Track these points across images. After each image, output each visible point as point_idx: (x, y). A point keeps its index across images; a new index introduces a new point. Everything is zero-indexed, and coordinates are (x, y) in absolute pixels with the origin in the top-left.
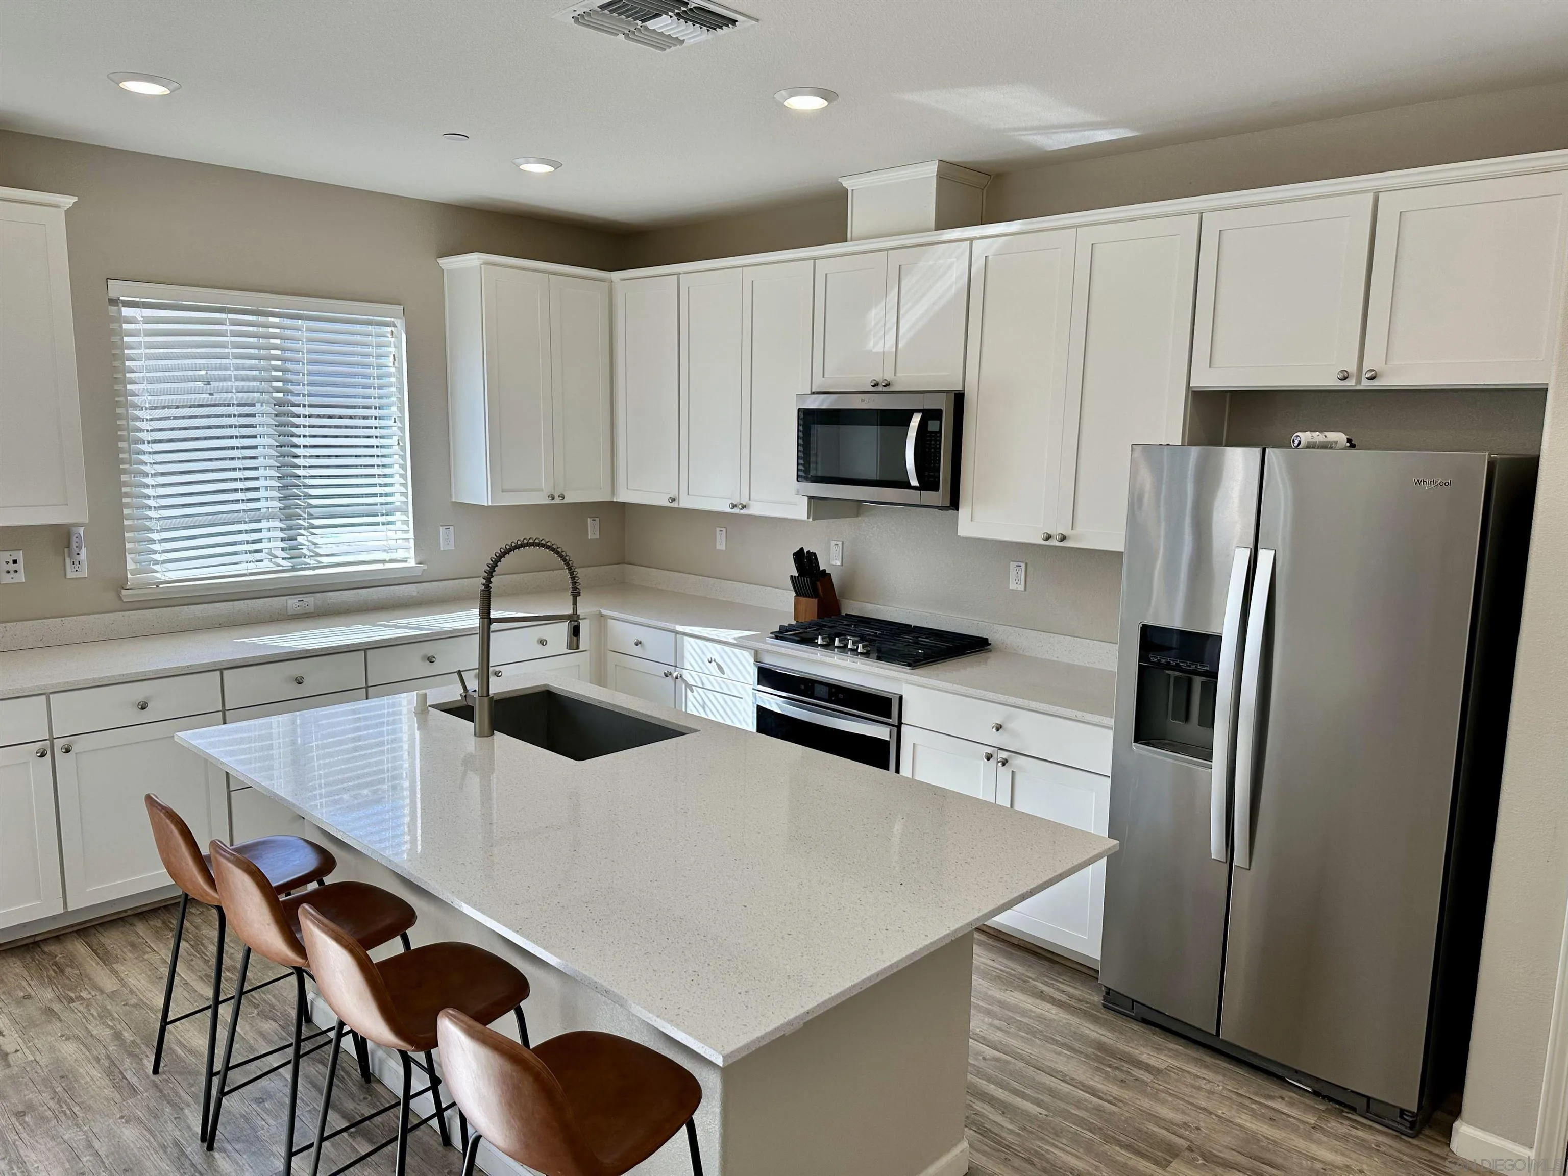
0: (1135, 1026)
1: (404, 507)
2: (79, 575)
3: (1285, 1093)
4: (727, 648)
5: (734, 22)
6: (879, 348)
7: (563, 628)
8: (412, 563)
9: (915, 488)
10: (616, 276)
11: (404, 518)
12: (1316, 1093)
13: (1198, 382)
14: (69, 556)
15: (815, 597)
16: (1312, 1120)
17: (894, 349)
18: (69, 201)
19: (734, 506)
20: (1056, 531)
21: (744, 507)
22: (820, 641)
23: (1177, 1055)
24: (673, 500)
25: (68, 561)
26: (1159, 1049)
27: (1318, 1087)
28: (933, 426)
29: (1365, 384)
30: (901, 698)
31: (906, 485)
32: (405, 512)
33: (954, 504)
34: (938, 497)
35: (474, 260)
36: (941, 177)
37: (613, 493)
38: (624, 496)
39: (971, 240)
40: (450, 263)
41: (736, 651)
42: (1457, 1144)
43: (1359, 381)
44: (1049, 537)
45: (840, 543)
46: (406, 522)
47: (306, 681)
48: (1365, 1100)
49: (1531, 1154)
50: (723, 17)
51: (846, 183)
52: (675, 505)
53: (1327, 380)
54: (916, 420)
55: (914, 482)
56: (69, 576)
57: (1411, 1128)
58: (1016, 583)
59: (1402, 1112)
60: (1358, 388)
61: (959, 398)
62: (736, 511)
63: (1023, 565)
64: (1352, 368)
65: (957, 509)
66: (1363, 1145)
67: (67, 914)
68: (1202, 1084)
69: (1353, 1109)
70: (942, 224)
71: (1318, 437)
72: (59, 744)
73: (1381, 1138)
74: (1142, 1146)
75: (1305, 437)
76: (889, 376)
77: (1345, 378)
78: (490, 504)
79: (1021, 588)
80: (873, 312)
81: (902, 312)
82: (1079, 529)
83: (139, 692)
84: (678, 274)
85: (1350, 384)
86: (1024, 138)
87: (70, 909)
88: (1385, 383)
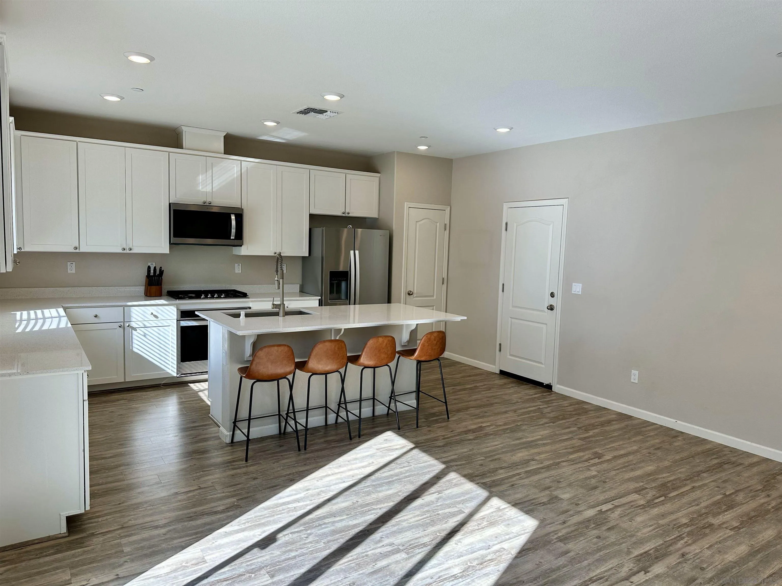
6: (205, 190)
9: (232, 239)
13: (312, 212)
19: (124, 250)
20: (277, 251)
24: (75, 248)
29: (347, 215)
38: (29, 248)
39: (240, 161)
44: (275, 253)
51: (183, 128)
53: (340, 214)
58: (238, 270)
63: (240, 264)
70: (227, 152)
80: (200, 177)
81: (214, 179)
82: (283, 251)
85: (344, 215)
88: (350, 215)
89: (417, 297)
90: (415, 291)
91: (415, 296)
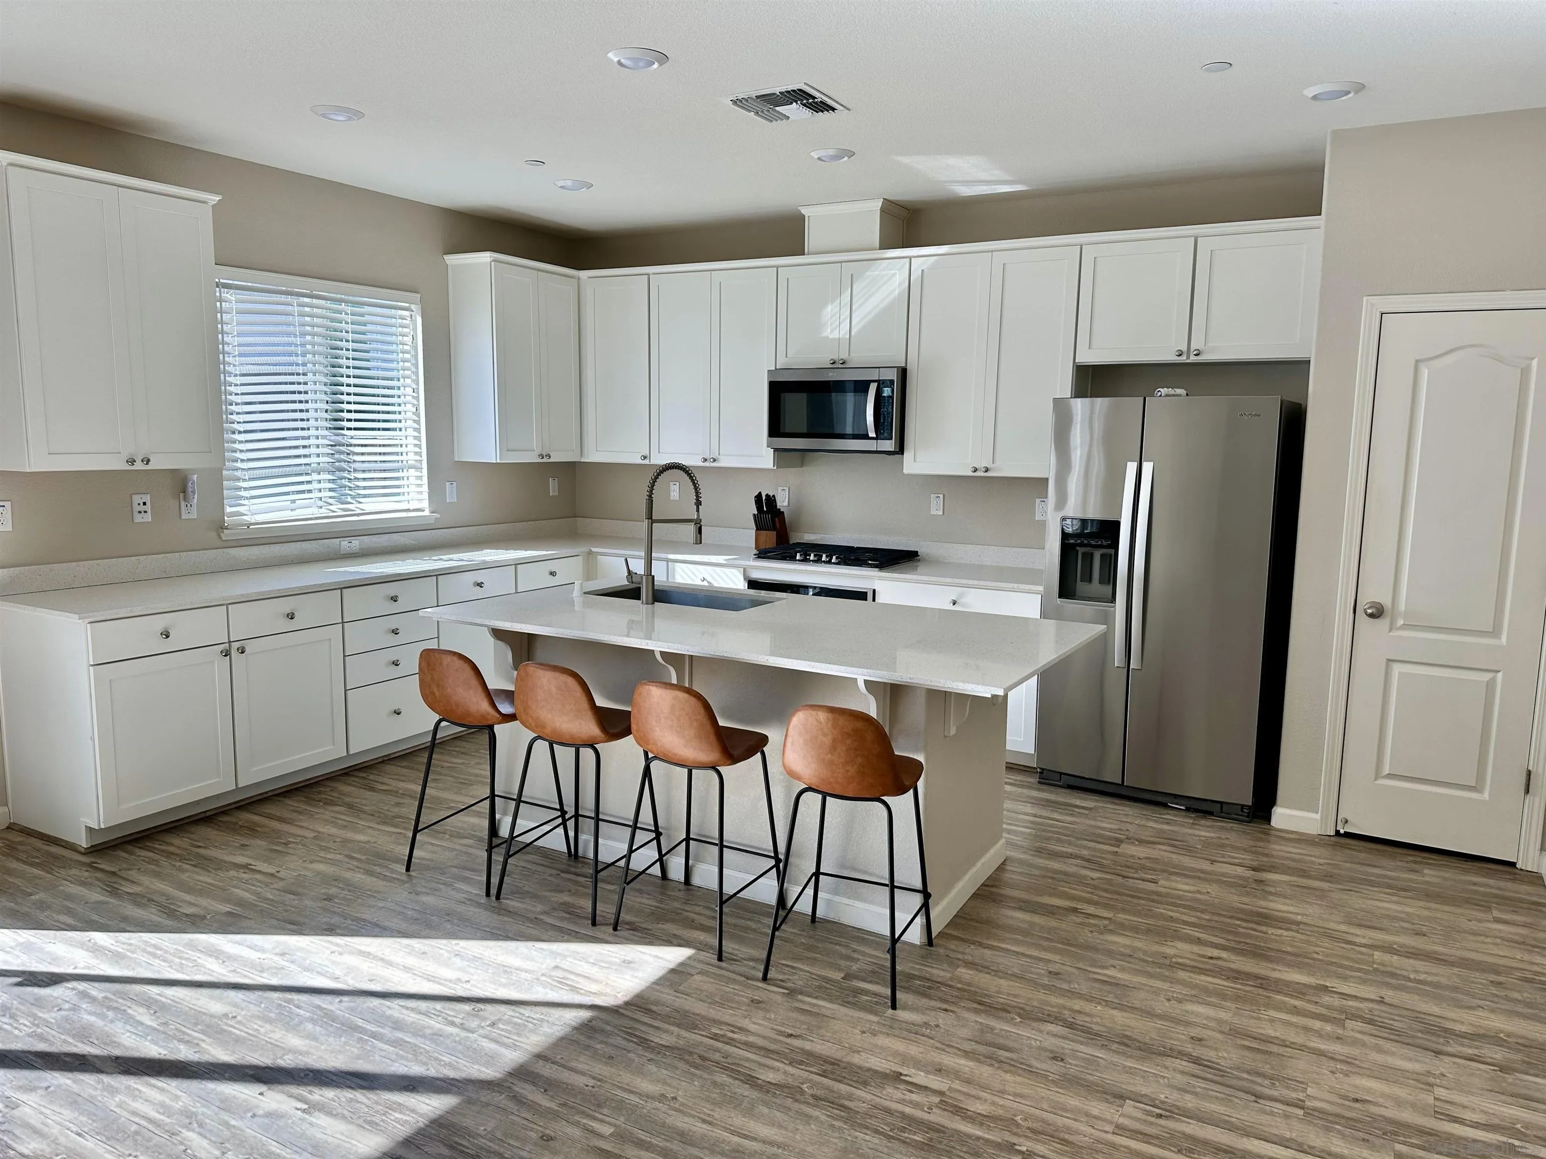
0: (1067, 791)
1: (418, 465)
2: (191, 516)
3: (1170, 812)
4: (718, 569)
5: (833, 109)
6: (835, 335)
7: (691, 528)
8: (427, 513)
9: (872, 438)
10: (584, 274)
11: (418, 474)
12: (1188, 809)
13: (1082, 359)
14: (185, 500)
15: (774, 530)
16: (1191, 821)
17: (848, 336)
18: (215, 199)
19: (705, 460)
20: (981, 465)
21: (715, 460)
22: (798, 557)
23: (1097, 801)
24: (645, 458)
25: (183, 504)
26: (1086, 799)
27: (1190, 804)
28: (887, 392)
29: (1193, 359)
30: (874, 591)
31: (866, 437)
32: (420, 469)
33: (900, 449)
34: (889, 445)
35: (485, 257)
36: (883, 210)
37: (581, 455)
38: (593, 457)
39: (910, 258)
40: (453, 260)
41: (727, 570)
42: (1274, 822)
43: (1188, 357)
44: (976, 470)
45: (787, 489)
46: (420, 478)
47: (399, 599)
48: (1219, 805)
49: (1318, 816)
50: (828, 105)
51: (804, 211)
52: (646, 462)
53: (1169, 356)
54: (873, 388)
55: (872, 434)
56: (183, 517)
57: (1248, 817)
58: (936, 509)
59: (1243, 806)
60: (1188, 361)
61: (903, 372)
62: (707, 464)
63: (941, 496)
64: (1184, 348)
65: (903, 454)
66: (1223, 828)
67: (237, 789)
68: (1120, 812)
69: (1211, 813)
70: (887, 243)
71: (1171, 391)
72: (235, 646)
73: (1231, 825)
74: (1099, 840)
75: (1164, 391)
76: (844, 355)
77: (1180, 355)
78: (498, 461)
79: (941, 513)
80: (830, 308)
81: (854, 308)
82: (998, 463)
83: (286, 605)
84: (649, 275)
85: (1183, 359)
86: (952, 187)
87: (240, 786)
88: (1205, 358)
89: (1405, 627)
90: (1402, 606)
91: (1401, 622)
